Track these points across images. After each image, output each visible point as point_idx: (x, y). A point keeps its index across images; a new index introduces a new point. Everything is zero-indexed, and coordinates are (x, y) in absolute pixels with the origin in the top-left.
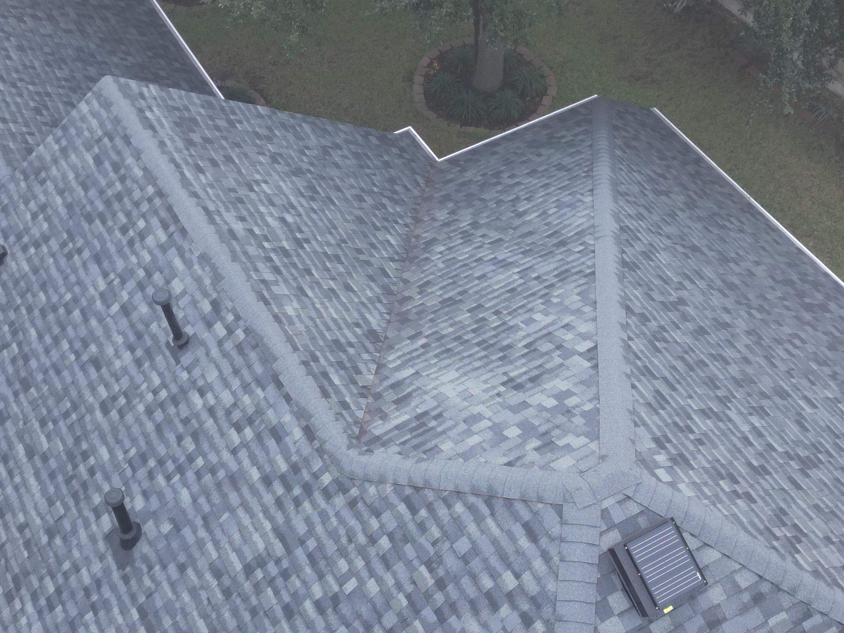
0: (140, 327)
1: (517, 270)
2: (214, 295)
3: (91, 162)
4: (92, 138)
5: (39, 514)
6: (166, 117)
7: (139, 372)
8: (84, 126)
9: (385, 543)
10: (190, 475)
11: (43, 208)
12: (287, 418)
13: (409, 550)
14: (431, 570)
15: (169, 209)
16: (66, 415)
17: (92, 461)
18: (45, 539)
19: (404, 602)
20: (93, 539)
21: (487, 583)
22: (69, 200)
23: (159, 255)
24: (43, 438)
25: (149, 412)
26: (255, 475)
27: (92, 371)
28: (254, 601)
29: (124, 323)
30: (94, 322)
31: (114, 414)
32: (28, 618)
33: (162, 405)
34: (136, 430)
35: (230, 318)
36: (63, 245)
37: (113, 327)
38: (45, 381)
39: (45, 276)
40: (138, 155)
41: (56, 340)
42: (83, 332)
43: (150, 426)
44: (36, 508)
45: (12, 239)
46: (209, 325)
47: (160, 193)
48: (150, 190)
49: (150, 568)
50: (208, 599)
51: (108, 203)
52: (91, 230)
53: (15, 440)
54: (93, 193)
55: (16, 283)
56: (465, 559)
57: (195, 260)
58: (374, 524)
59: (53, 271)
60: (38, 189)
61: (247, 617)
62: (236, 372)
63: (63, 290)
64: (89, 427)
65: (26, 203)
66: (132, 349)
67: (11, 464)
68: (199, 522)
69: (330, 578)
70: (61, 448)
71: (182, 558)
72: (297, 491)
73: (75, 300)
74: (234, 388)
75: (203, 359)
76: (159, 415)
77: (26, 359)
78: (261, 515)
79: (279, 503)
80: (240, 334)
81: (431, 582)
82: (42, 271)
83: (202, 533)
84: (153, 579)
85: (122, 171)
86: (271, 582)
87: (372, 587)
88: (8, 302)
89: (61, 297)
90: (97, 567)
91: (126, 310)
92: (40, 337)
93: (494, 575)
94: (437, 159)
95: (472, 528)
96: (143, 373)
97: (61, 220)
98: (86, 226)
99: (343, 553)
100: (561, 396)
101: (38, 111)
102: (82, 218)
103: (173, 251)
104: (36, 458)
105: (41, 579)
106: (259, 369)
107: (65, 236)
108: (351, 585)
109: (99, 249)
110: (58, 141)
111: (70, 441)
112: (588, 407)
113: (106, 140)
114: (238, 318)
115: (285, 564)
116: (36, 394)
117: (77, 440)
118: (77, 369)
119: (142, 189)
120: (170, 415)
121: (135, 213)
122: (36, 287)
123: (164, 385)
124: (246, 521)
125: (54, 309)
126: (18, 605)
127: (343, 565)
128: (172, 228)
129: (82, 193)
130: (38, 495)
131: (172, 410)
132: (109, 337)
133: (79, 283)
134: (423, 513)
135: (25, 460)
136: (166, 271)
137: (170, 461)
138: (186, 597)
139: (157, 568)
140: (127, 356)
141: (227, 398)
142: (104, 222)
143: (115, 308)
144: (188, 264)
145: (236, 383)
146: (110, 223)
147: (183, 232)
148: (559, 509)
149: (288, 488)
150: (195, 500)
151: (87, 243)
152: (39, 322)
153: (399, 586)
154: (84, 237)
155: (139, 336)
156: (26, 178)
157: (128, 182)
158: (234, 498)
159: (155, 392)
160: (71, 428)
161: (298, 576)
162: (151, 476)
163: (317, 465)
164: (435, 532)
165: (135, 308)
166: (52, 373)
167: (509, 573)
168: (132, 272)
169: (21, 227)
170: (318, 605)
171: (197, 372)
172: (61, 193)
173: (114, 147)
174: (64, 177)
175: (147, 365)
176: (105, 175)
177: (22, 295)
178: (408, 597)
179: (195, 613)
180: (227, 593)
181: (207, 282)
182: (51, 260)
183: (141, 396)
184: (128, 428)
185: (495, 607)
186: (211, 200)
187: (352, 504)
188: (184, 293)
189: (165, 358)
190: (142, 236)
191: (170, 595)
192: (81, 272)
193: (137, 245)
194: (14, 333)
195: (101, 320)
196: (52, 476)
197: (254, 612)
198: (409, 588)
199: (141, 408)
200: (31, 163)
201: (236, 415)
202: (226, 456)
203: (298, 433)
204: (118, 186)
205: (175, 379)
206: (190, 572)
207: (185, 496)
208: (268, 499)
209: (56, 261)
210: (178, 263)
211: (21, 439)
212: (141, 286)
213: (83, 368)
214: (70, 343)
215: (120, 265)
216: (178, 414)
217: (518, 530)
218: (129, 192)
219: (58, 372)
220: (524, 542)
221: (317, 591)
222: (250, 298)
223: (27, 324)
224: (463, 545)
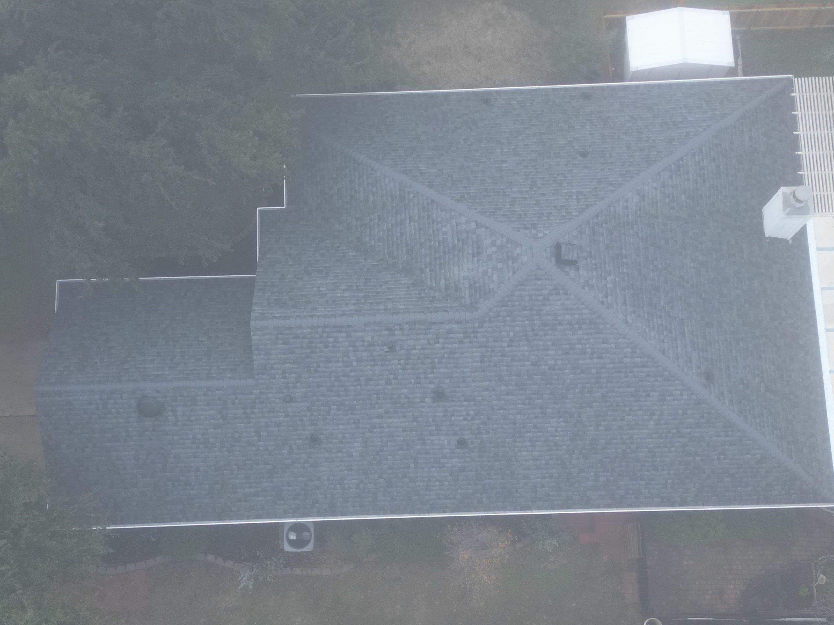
0: (370, 358)
2: (384, 328)
3: (284, 346)
4: (273, 341)
5: (405, 422)
8: (264, 341)
9: (508, 318)
10: (438, 365)
11: (284, 373)
12: (447, 327)
13: (516, 313)
14: (526, 310)
15: (335, 327)
16: (378, 398)
17: (403, 396)
18: (415, 424)
19: (528, 322)
20: (430, 407)
21: (541, 298)
22: (292, 361)
23: (350, 339)
24: (379, 410)
25: (404, 369)
26: (456, 345)
27: (370, 382)
28: (492, 364)
29: (363, 363)
30: (353, 374)
31: (394, 381)
32: (437, 440)
33: (406, 364)
34: (406, 376)
35: (397, 327)
36: (309, 372)
37: (362, 368)
38: (358, 401)
39: (315, 384)
40: (301, 327)
41: (346, 390)
42: (352, 379)
43: (409, 371)
44: (401, 423)
45: (285, 391)
46: (393, 335)
47: (325, 327)
48: (320, 330)
49: (456, 392)
50: (480, 378)
51: (309, 348)
52: (313, 359)
53: (370, 421)
54: (298, 351)
55: (306, 396)
56: (530, 300)
57: (365, 328)
58: (501, 318)
59: (316, 380)
60: (273, 371)
61: (495, 368)
62: (418, 334)
63: (328, 380)
64: (390, 392)
65: (275, 378)
66: (376, 365)
67: (377, 426)
68: (455, 370)
69: (505, 339)
70: (389, 405)
71: (461, 380)
72: (472, 335)
73: (337, 377)
74: (422, 338)
75: (403, 343)
76: (409, 366)
77: (342, 405)
78: (470, 350)
79: (471, 342)
81: (529, 312)
82: (311, 384)
83: (459, 370)
84: (459, 392)
85: (301, 336)
86: (491, 356)
87: (517, 328)
88: (311, 402)
89: (330, 381)
90: (440, 409)
91: (359, 360)
92: (339, 396)
93: (540, 295)
94: (283, 207)
95: (524, 293)
96: (388, 365)
97: (297, 368)
98: (310, 360)
99: (501, 331)
100: (493, 244)
102: (305, 360)
103: (353, 334)
104: (384, 416)
105: (428, 430)
106: (423, 327)
107: (306, 369)
108: (511, 334)
109: (325, 359)
110: (259, 355)
111: (389, 401)
112: (505, 240)
113: (280, 336)
114: (399, 324)
115: (490, 350)
116: (360, 407)
117: (391, 398)
118: (364, 387)
119: (317, 333)
120: (412, 363)
121: (324, 340)
122: (316, 389)
123: (400, 360)
124: (468, 355)
125: (333, 386)
126: (429, 442)
127: (504, 333)
128: (344, 330)
129: (294, 355)
130: (398, 420)
131: (411, 361)
132: (363, 371)
133: (331, 372)
134: (510, 303)
135: (381, 420)
136: (359, 339)
137: (427, 370)
138: (474, 384)
139: (457, 389)
140: (376, 367)
141: (423, 342)
142: (316, 353)
143: (355, 364)
144: (363, 331)
145: (421, 336)
146: (318, 350)
147: (349, 326)
149: (469, 337)
150: (447, 368)
151: (318, 362)
152: (332, 394)
153: (522, 321)
154: (313, 363)
155: (374, 360)
156: (263, 374)
157: (308, 336)
158: (457, 355)
159: (399, 364)
160: (384, 399)
161: (496, 348)
162: (426, 378)
163: (470, 325)
164: (517, 303)
165: (362, 357)
166: (357, 397)
167: (543, 291)
168: (346, 352)
169: (283, 385)
170: (509, 346)
171: (405, 347)
172: (285, 363)
173: (287, 334)
174: (279, 359)
176: (295, 343)
177: (314, 396)
178: (527, 320)
179: (481, 384)
180: (483, 371)
181: (377, 328)
182: (311, 379)
183: (396, 369)
184: (403, 379)
185: (548, 300)
187: (490, 321)
190: (336, 341)
191: (469, 389)
192: (327, 370)
193: (338, 345)
194: (327, 405)
195: (354, 371)
196: (396, 412)
197: (495, 366)
198: (525, 319)
199: (400, 371)
200: (258, 370)
201: (432, 342)
202: (442, 351)
203: (455, 326)
204: (306, 340)
205: (401, 355)
206: (467, 380)
207: (442, 370)
208: (467, 345)
209: (313, 377)
210: (359, 334)
211: (371, 418)
212: (356, 351)
213: (366, 385)
214: (352, 386)
215: (339, 354)
216: (414, 360)
217: (535, 282)
218: (313, 338)
219: (359, 395)
220: (539, 282)
221: (505, 344)
223: (329, 399)
224: (527, 298)
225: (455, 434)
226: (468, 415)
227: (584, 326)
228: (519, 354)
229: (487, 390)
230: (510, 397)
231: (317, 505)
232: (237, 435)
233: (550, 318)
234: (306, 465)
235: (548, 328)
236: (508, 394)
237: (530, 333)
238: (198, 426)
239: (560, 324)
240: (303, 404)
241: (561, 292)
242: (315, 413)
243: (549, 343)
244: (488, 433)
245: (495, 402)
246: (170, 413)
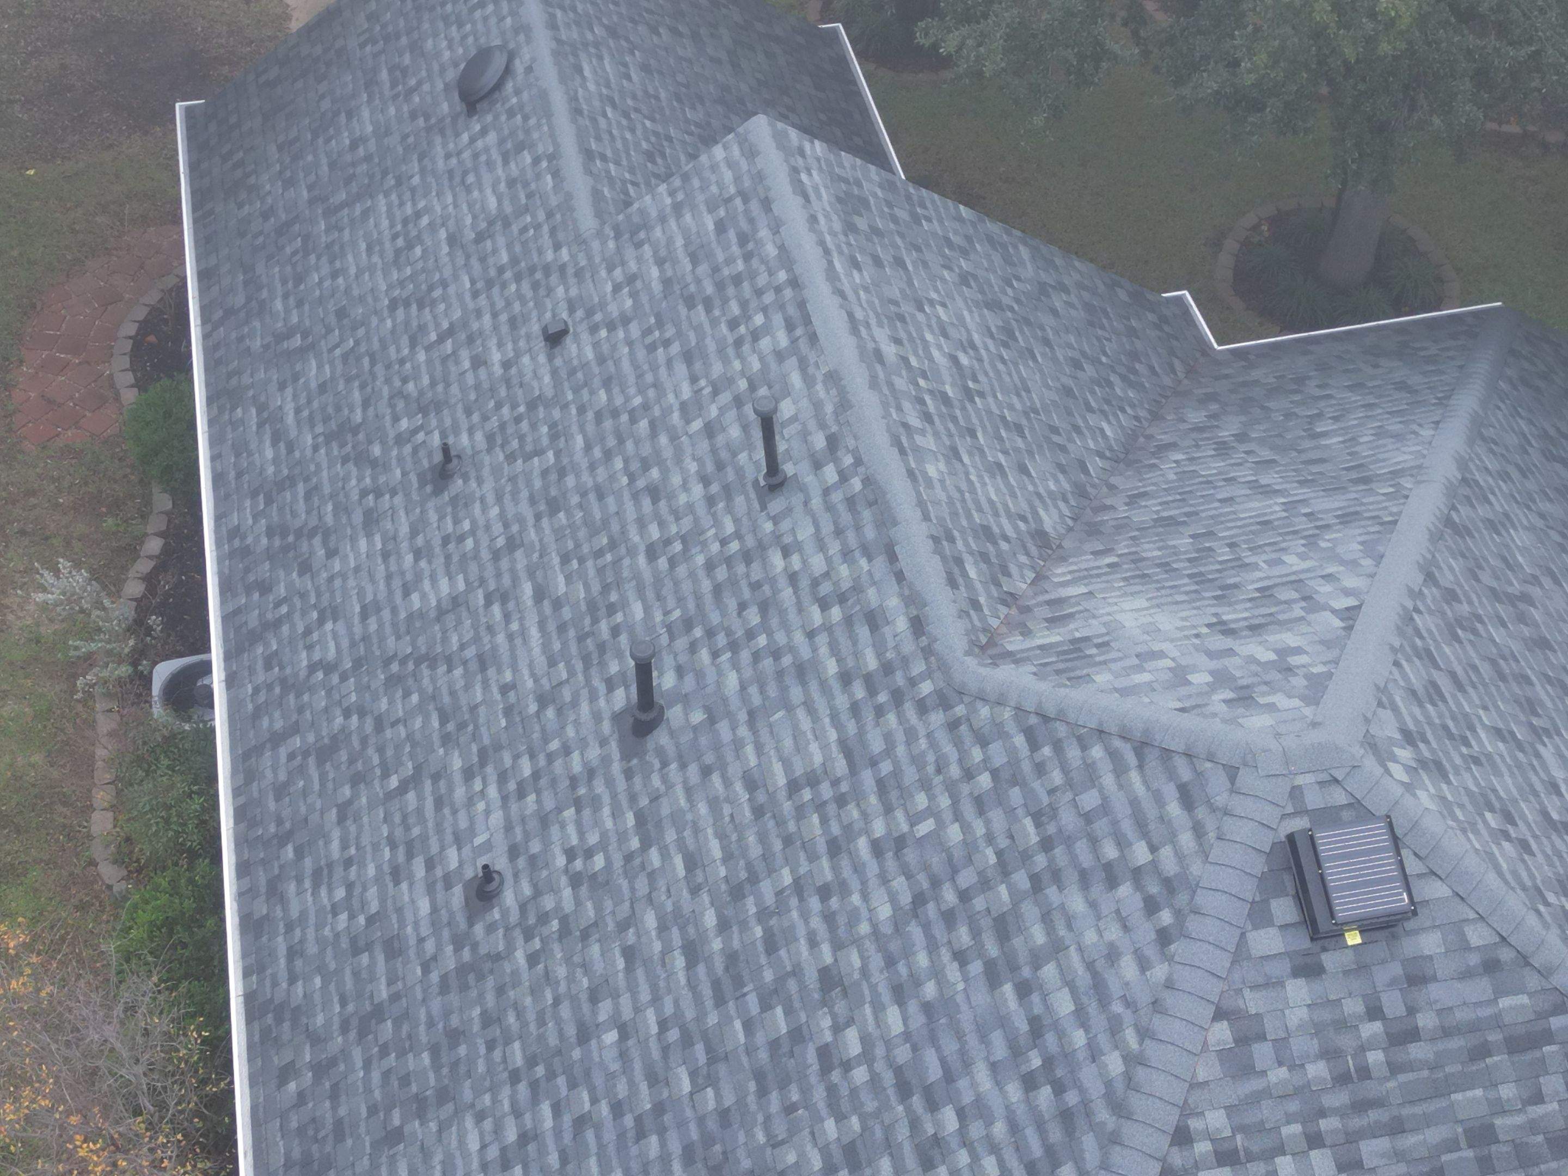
0: (724, 455)
1: (1283, 500)
2: (834, 429)
3: (711, 227)
4: (721, 194)
5: (533, 675)
6: (826, 187)
7: (709, 512)
8: (713, 178)
9: (985, 780)
10: (745, 655)
11: (631, 279)
12: (893, 602)
13: (1015, 795)
14: (1038, 825)
15: (802, 305)
16: (599, 554)
17: (619, 617)
18: (533, 708)
19: (992, 859)
20: (597, 717)
21: (1110, 851)
22: (669, 273)
23: (773, 366)
24: (561, 579)
25: (710, 566)
26: (832, 667)
27: (646, 503)
28: (792, 826)
29: (704, 446)
30: (663, 440)
31: (663, 563)
32: (488, 805)
33: (729, 561)
34: (687, 587)
35: (848, 460)
36: (647, 332)
37: (689, 451)
38: (580, 506)
39: (612, 369)
40: (776, 227)
41: (608, 455)
42: (646, 450)
43: (706, 586)
44: (531, 666)
45: (580, 313)
46: (817, 466)
47: (794, 283)
48: (782, 276)
49: (664, 764)
50: (732, 816)
51: (720, 286)
52: (688, 318)
53: (523, 575)
54: (703, 269)
55: (572, 372)
56: (1088, 818)
57: (820, 378)
58: (977, 754)
59: (626, 365)
60: (630, 253)
61: (778, 845)
62: (839, 532)
63: (632, 391)
64: (626, 574)
65: (610, 270)
66: (705, 481)
67: (511, 605)
68: (743, 716)
69: (899, 815)
70: (582, 595)
71: (709, 758)
72: (882, 698)
73: (646, 407)
74: (831, 552)
75: (799, 509)
76: (721, 573)
77: (562, 473)
78: (827, 720)
79: (855, 709)
80: (856, 484)
81: (1034, 839)
82: (610, 363)
83: (743, 731)
84: (664, 779)
85: (751, 246)
86: (820, 807)
87: (954, 833)
88: (556, 395)
89: (627, 399)
90: (594, 753)
91: (710, 430)
92: (588, 448)
93: (1122, 843)
94: (1215, 346)
95: (1108, 780)
96: (714, 515)
97: (652, 298)
98: (683, 310)
99: (925, 786)
101: (650, 156)
102: (680, 301)
103: (793, 362)
104: (546, 603)
105: (516, 757)
106: (870, 533)
107: (652, 320)
108: (926, 827)
109: (693, 344)
110: (672, 193)
111: (596, 588)
112: (1319, 669)
113: (738, 201)
114: (858, 462)
115: (844, 787)
116: (564, 521)
117: (606, 589)
118: (626, 496)
119: (771, 274)
120: (736, 575)
121: (753, 304)
122: (597, 382)
123: (738, 535)
124: (805, 724)
125: (615, 414)
126: (478, 785)
127: (921, 800)
128: (799, 332)
129: (689, 267)
130: (537, 651)
131: (741, 569)
132: (679, 460)
133: (656, 385)
134: (1047, 751)
135: (530, 603)
136: (777, 387)
137: (723, 634)
138: (703, 808)
139: (674, 766)
140: (697, 490)
141: (818, 564)
142: (709, 310)
143: (697, 425)
144: (809, 381)
145: (834, 548)
146: (717, 313)
147: (813, 338)
148: (1232, 773)
149: (872, 691)
150: (743, 688)
151: (680, 334)
152: (590, 428)
153: (990, 838)
154: (677, 325)
155: (720, 466)
156: (618, 236)
157: (755, 262)
158: (796, 694)
159: (724, 542)
160: (600, 571)
161: (858, 805)
162: (693, 648)
163: (918, 667)
164: (1057, 777)
165: (724, 430)
166: (592, 497)
167: (1143, 843)
168: (730, 381)
169: (596, 300)
170: (876, 845)
171: (785, 525)
172: (660, 262)
173: (747, 212)
174: (670, 241)
175: (721, 505)
176: (726, 247)
177: (576, 390)
178: (999, 854)
179: (710, 831)
180: (758, 812)
181: (829, 409)
182: (626, 350)
183: (704, 544)
184: (676, 583)
185: (1112, 882)
186: (861, 306)
187: (953, 726)
188: (794, 419)
189: (748, 499)
190: (756, 336)
191: (683, 802)
192: (663, 371)
193: (746, 348)
194: (554, 437)
195: (674, 438)
196: (562, 628)
197: (788, 841)
198: (1003, 843)
199: (700, 560)
200: (628, 217)
201: (825, 588)
202: (799, 638)
203: (902, 624)
204: (740, 266)
205: (755, 529)
206: (716, 778)
207: (732, 681)
208: (842, 701)
209: (632, 353)
210: (796, 379)
211: (531, 575)
212: (738, 402)
213: (635, 496)
214: (626, 461)
215: (717, 369)
216: (748, 575)
217: (1170, 791)
218: (753, 275)
219: (601, 497)
220: (1174, 809)
221: (879, 828)
222: (882, 439)
223: (575, 428)
224: (1090, 800)
225: (513, 852)
226: (589, 854)
227: (1045, 1094)
228: (856, 899)
229: (691, 863)
230: (679, 962)
231: (256, 596)
232: (437, 293)
233: (1039, 936)
234: (371, 497)
235: (993, 950)
236: (693, 953)
237: (949, 897)
238: (450, 199)
239: (1024, 990)
240: (547, 379)
241: (1166, 917)
242: (525, 425)
243: (930, 990)
244: (533, 959)
245: (650, 920)
246: (478, 127)
